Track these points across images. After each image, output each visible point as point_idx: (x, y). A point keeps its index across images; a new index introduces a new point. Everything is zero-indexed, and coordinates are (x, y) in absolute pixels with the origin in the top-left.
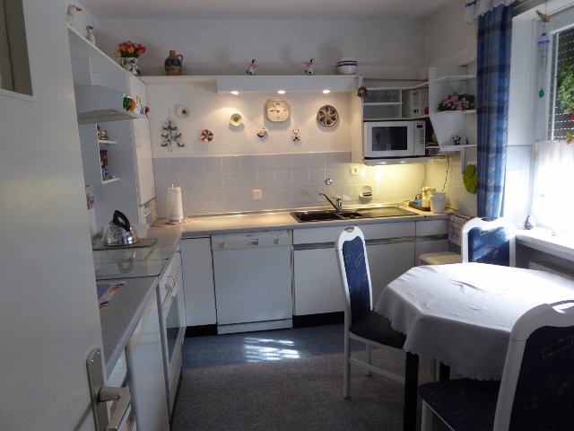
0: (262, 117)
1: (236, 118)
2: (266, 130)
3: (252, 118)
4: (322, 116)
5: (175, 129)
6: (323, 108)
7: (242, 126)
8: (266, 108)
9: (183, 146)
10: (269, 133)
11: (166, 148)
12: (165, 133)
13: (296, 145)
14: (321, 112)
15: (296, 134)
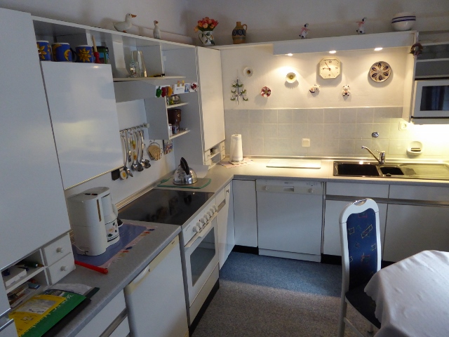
0: (315, 75)
1: (291, 76)
2: (318, 86)
3: (305, 76)
4: (374, 72)
5: (241, 86)
6: (376, 64)
7: (296, 83)
8: (319, 66)
9: (247, 100)
10: (320, 89)
11: (234, 102)
12: (234, 89)
13: (345, 100)
14: (373, 69)
15: (346, 90)
